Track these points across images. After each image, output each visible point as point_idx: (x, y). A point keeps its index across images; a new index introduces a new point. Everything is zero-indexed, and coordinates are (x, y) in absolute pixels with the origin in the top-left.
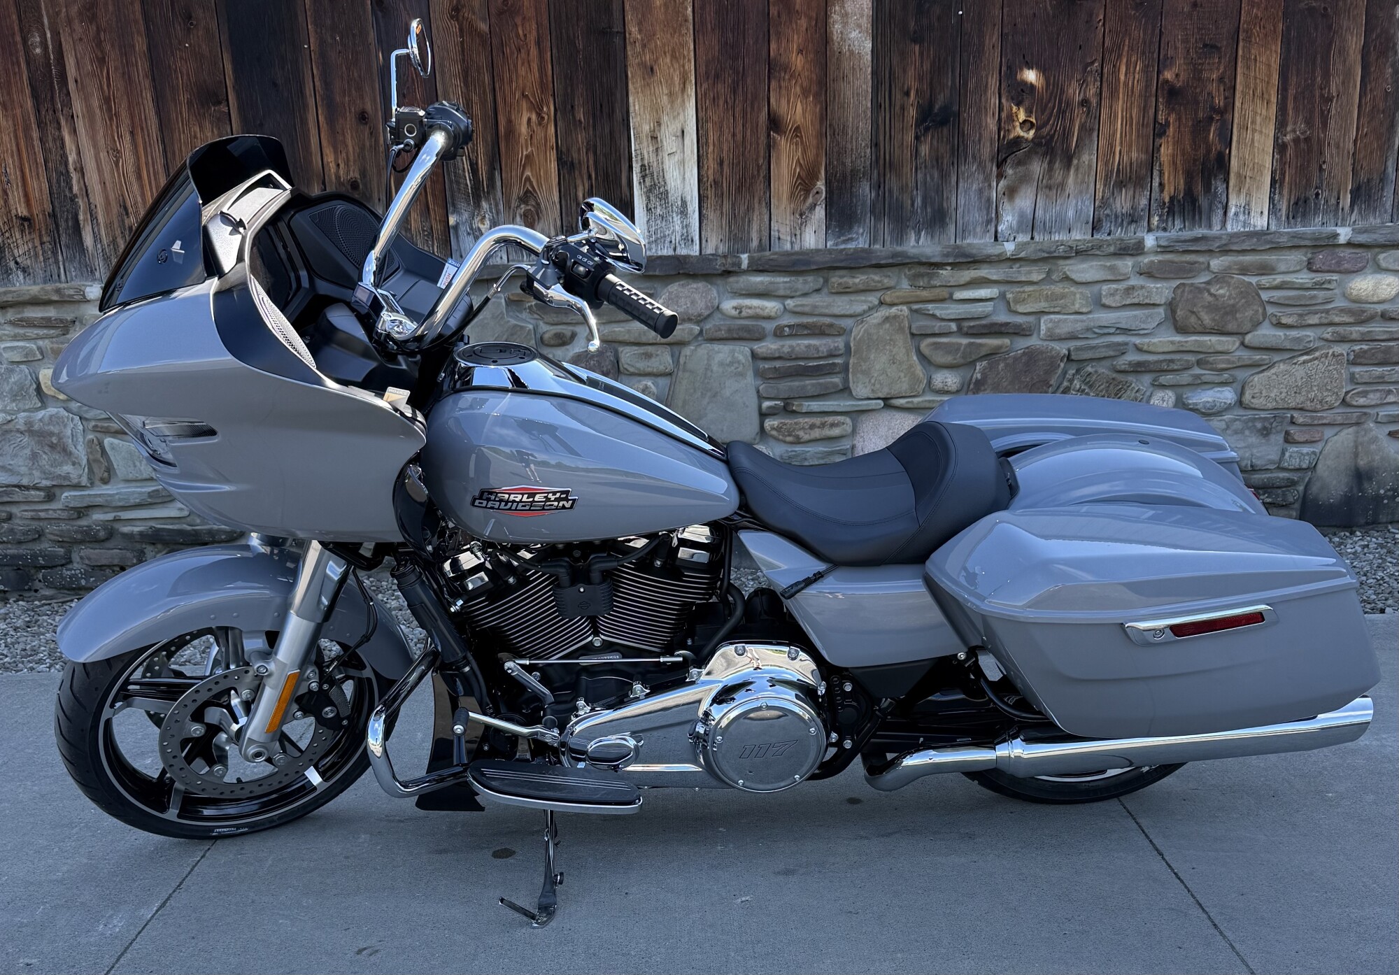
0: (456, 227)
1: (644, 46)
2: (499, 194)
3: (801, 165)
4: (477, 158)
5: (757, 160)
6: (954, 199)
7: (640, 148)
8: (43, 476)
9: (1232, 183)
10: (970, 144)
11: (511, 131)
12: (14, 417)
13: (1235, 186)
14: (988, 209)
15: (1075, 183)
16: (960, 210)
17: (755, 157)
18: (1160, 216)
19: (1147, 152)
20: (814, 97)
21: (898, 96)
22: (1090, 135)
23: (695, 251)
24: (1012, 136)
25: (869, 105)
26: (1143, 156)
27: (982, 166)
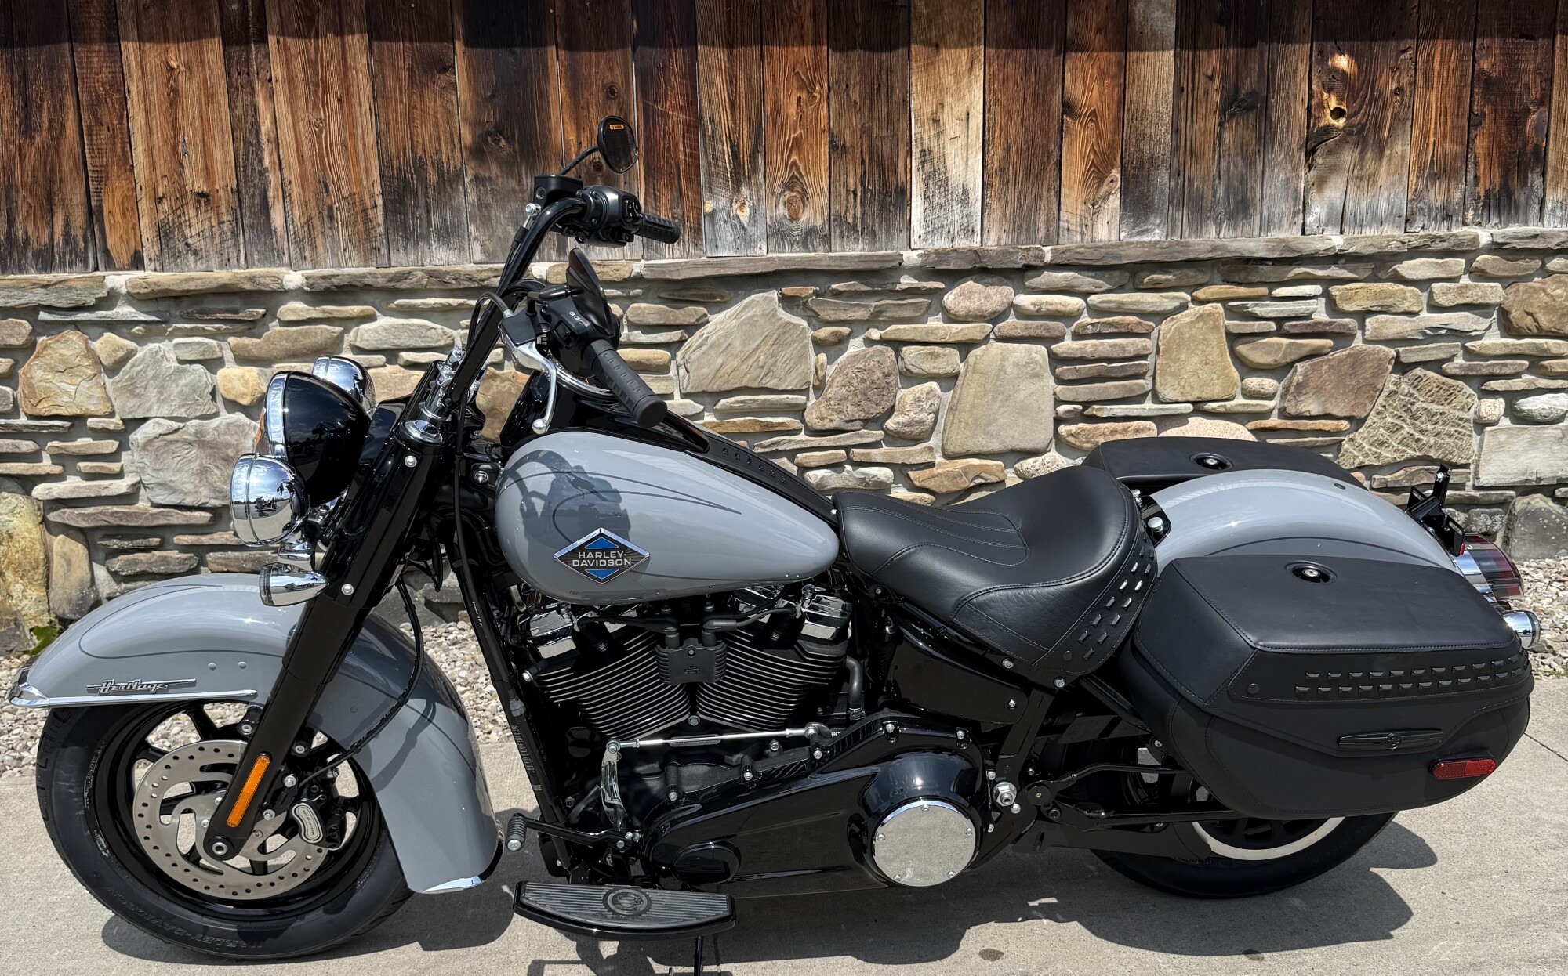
0: (712, 215)
1: (930, 21)
2: (761, 177)
3: (1095, 152)
4: (738, 140)
5: (1047, 146)
6: (1259, 189)
7: (920, 130)
8: (212, 495)
9: (1549, 175)
10: (1277, 130)
11: (778, 110)
12: (182, 425)
13: (1552, 180)
14: (1295, 199)
15: (1388, 174)
16: (1266, 201)
17: (1044, 142)
18: (1475, 210)
19: (1462, 143)
20: (1112, 78)
21: (1203, 81)
22: (1404, 125)
23: (975, 243)
24: (1322, 124)
25: (1171, 88)
26: (1458, 148)
27: (1289, 154)
